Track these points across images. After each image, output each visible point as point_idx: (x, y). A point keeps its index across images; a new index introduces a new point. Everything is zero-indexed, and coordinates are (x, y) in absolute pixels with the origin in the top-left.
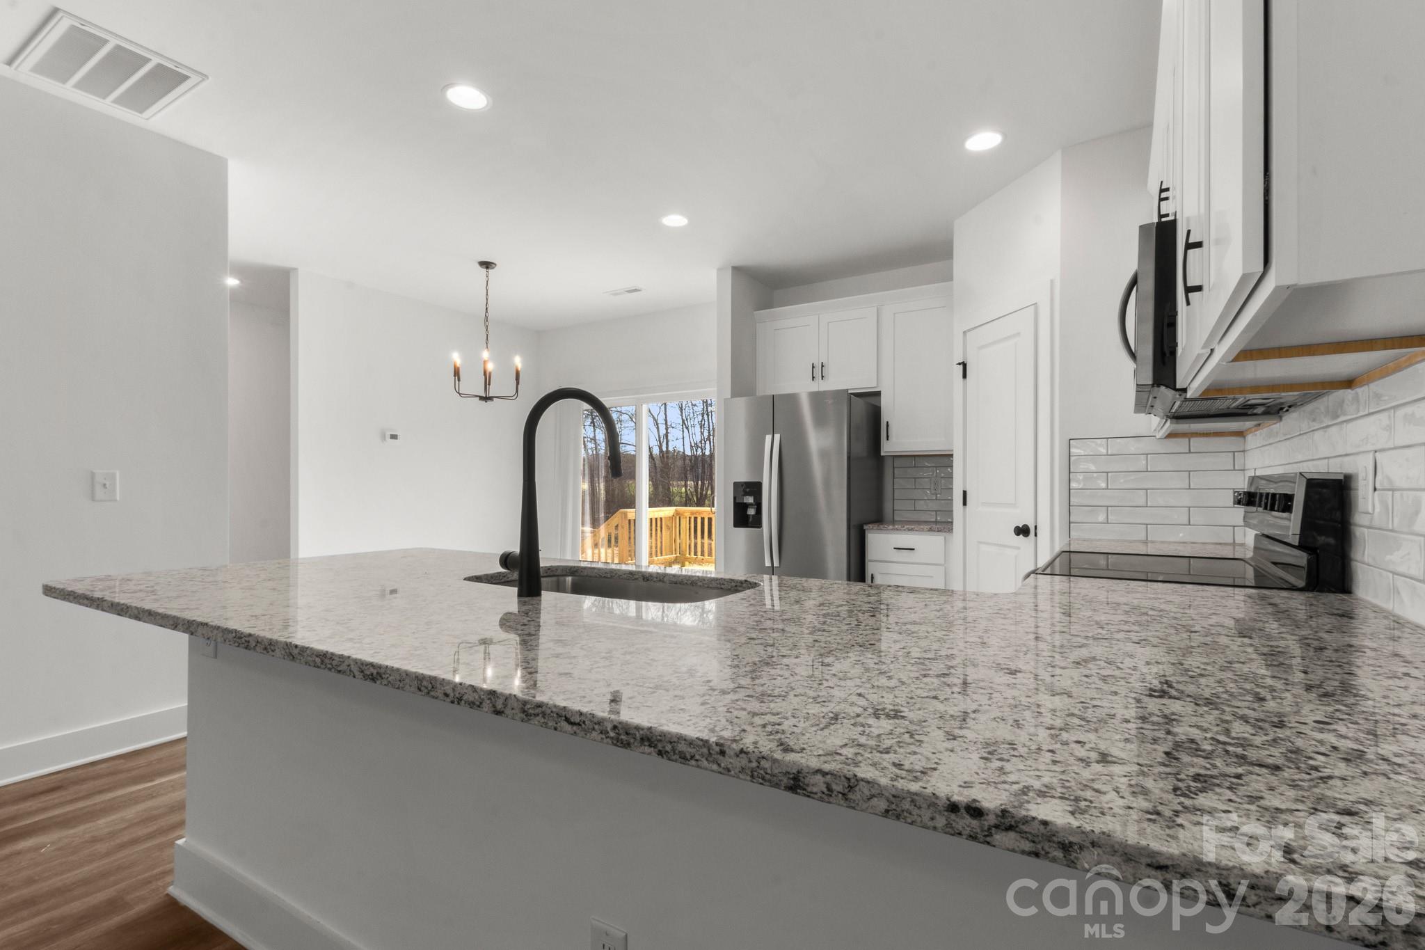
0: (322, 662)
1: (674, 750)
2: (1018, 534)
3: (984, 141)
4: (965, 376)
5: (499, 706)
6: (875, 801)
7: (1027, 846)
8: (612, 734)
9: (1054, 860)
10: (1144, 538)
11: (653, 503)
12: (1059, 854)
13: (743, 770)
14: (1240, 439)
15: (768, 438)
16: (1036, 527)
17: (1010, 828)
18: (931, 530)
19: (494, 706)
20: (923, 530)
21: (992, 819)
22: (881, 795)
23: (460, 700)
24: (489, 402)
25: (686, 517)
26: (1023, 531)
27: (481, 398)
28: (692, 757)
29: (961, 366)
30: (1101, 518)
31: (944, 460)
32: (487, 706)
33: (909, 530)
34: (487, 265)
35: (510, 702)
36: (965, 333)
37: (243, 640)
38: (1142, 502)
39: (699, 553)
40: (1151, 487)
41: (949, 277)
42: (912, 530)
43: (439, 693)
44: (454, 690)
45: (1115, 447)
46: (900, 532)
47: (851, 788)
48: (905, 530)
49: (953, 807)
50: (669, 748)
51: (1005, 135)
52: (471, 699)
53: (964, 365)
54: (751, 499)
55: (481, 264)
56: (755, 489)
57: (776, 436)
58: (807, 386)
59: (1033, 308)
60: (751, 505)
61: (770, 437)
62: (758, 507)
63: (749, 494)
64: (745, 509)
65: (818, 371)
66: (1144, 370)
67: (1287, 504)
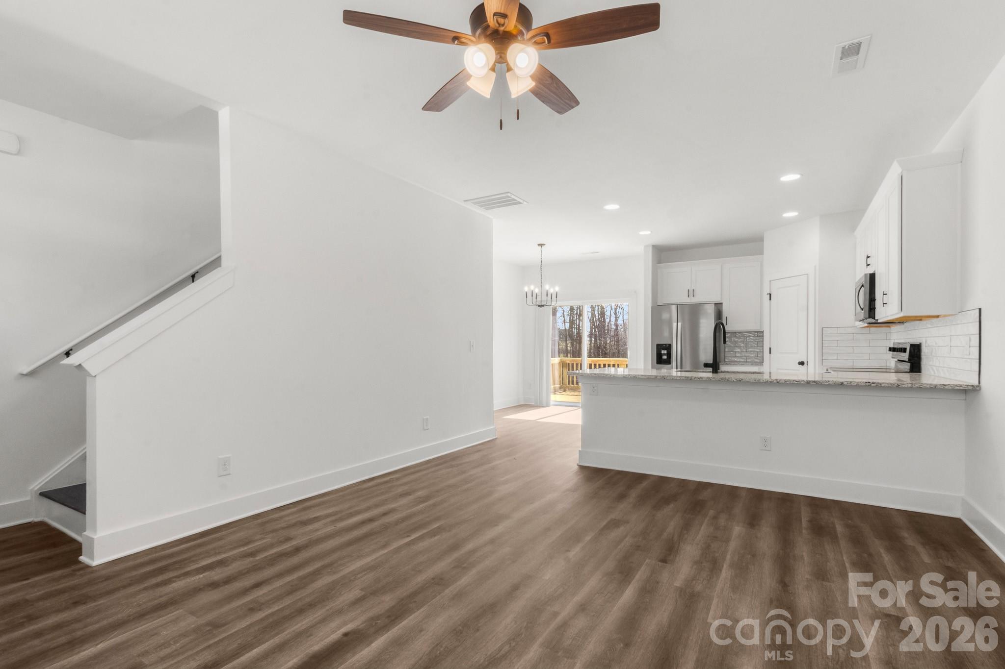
2: (800, 364)
3: (791, 214)
4: (770, 299)
11: (590, 356)
16: (807, 362)
20: (748, 365)
24: (542, 307)
26: (802, 363)
27: (539, 306)
29: (769, 295)
30: (836, 357)
31: (760, 334)
34: (541, 245)
36: (770, 281)
38: (851, 351)
39: (575, 383)
41: (761, 253)
45: (841, 331)
51: (800, 213)
53: (770, 295)
54: (665, 352)
55: (539, 245)
56: (668, 348)
57: (679, 323)
58: (685, 300)
59: (806, 275)
60: (664, 354)
61: (676, 323)
62: (669, 355)
63: (664, 349)
64: (662, 357)
65: (691, 293)
66: (866, 313)
67: (905, 350)
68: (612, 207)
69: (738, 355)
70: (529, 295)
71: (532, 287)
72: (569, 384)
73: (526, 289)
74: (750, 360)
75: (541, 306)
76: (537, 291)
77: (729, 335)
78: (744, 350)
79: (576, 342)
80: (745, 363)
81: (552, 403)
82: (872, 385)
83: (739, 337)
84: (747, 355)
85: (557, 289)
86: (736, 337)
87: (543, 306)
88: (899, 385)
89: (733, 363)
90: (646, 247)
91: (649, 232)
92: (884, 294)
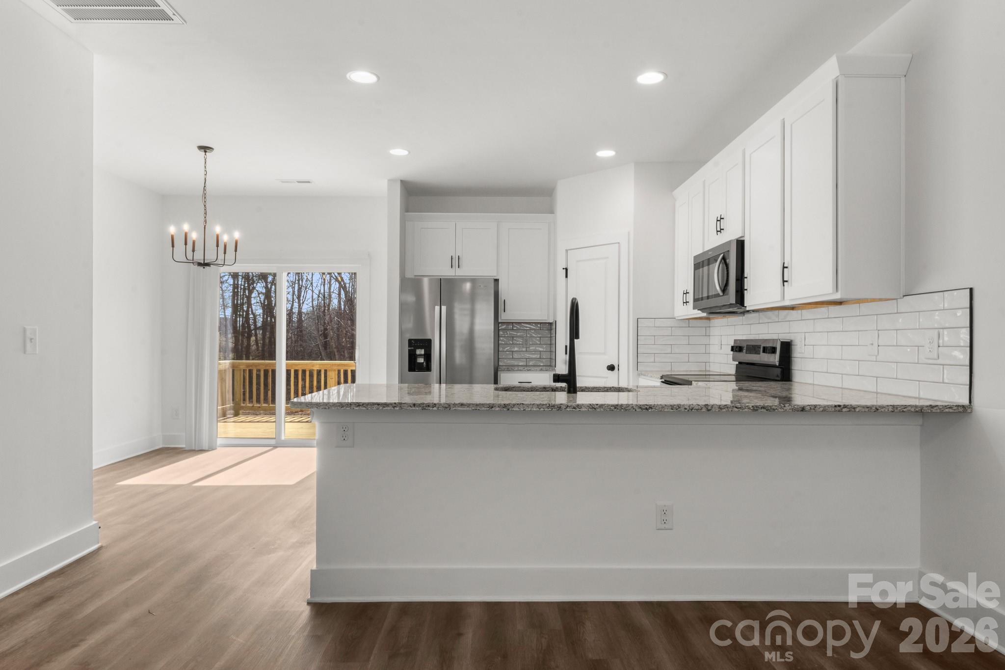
0: (615, 408)
1: (771, 409)
2: (609, 369)
3: (606, 153)
4: (567, 276)
5: (709, 408)
6: (820, 409)
7: (848, 410)
8: (752, 408)
9: (852, 411)
10: (670, 369)
12: (853, 410)
13: (790, 409)
14: (709, 321)
15: (437, 309)
16: (618, 366)
17: (845, 407)
18: (541, 370)
19: (707, 409)
20: (536, 370)
21: (842, 407)
22: (821, 407)
23: (692, 409)
24: (207, 268)
25: (241, 370)
26: (611, 368)
27: (200, 264)
28: (776, 409)
30: (652, 359)
32: (704, 410)
33: (528, 370)
34: (205, 149)
35: (714, 407)
36: (567, 251)
37: (556, 407)
38: (669, 351)
40: (674, 343)
41: (551, 211)
42: (530, 370)
43: (682, 409)
44: (689, 407)
45: (658, 323)
46: (522, 372)
47: (815, 407)
48: (525, 371)
49: (836, 406)
50: (769, 408)
51: (617, 152)
52: (697, 408)
53: (566, 269)
54: (422, 352)
55: (200, 148)
56: (427, 344)
57: (442, 307)
58: (446, 271)
59: (617, 245)
60: (420, 355)
61: (439, 307)
62: (428, 357)
63: (421, 348)
64: (415, 359)
65: (456, 262)
66: (732, 297)
67: (773, 350)
68: (363, 77)
69: (516, 356)
70: (180, 243)
71: (186, 227)
72: (244, 400)
73: (172, 230)
74: (531, 363)
75: (205, 265)
76: (194, 236)
77: (503, 327)
78: (524, 349)
79: (243, 335)
80: (527, 368)
81: (219, 442)
82: (844, 410)
83: (518, 330)
84: (527, 355)
85: (237, 235)
86: (513, 329)
87: (208, 265)
88: (877, 410)
89: (516, 369)
90: (391, 181)
91: (405, 153)
92: (784, 267)
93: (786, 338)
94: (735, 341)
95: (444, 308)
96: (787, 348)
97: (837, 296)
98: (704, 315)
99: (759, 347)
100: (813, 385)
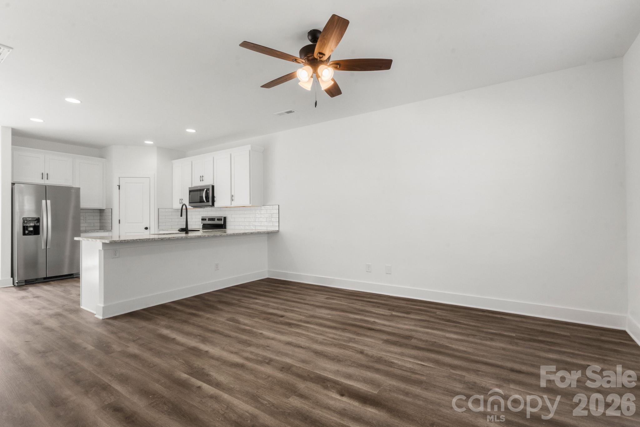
2: (145, 229)
3: (149, 142)
4: (119, 189)
15: (44, 202)
16: (150, 227)
29: (118, 186)
30: (165, 224)
36: (119, 178)
42: (98, 232)
51: (154, 142)
53: (119, 186)
58: (39, 181)
59: (149, 178)
60: (31, 226)
61: (45, 201)
62: (37, 227)
65: (45, 176)
66: (210, 203)
67: (221, 220)
89: (90, 231)
91: (41, 121)
92: (232, 196)
93: (225, 216)
94: (202, 217)
95: (49, 202)
96: (225, 218)
97: (251, 205)
98: (192, 208)
99: (215, 219)
100: (235, 229)
